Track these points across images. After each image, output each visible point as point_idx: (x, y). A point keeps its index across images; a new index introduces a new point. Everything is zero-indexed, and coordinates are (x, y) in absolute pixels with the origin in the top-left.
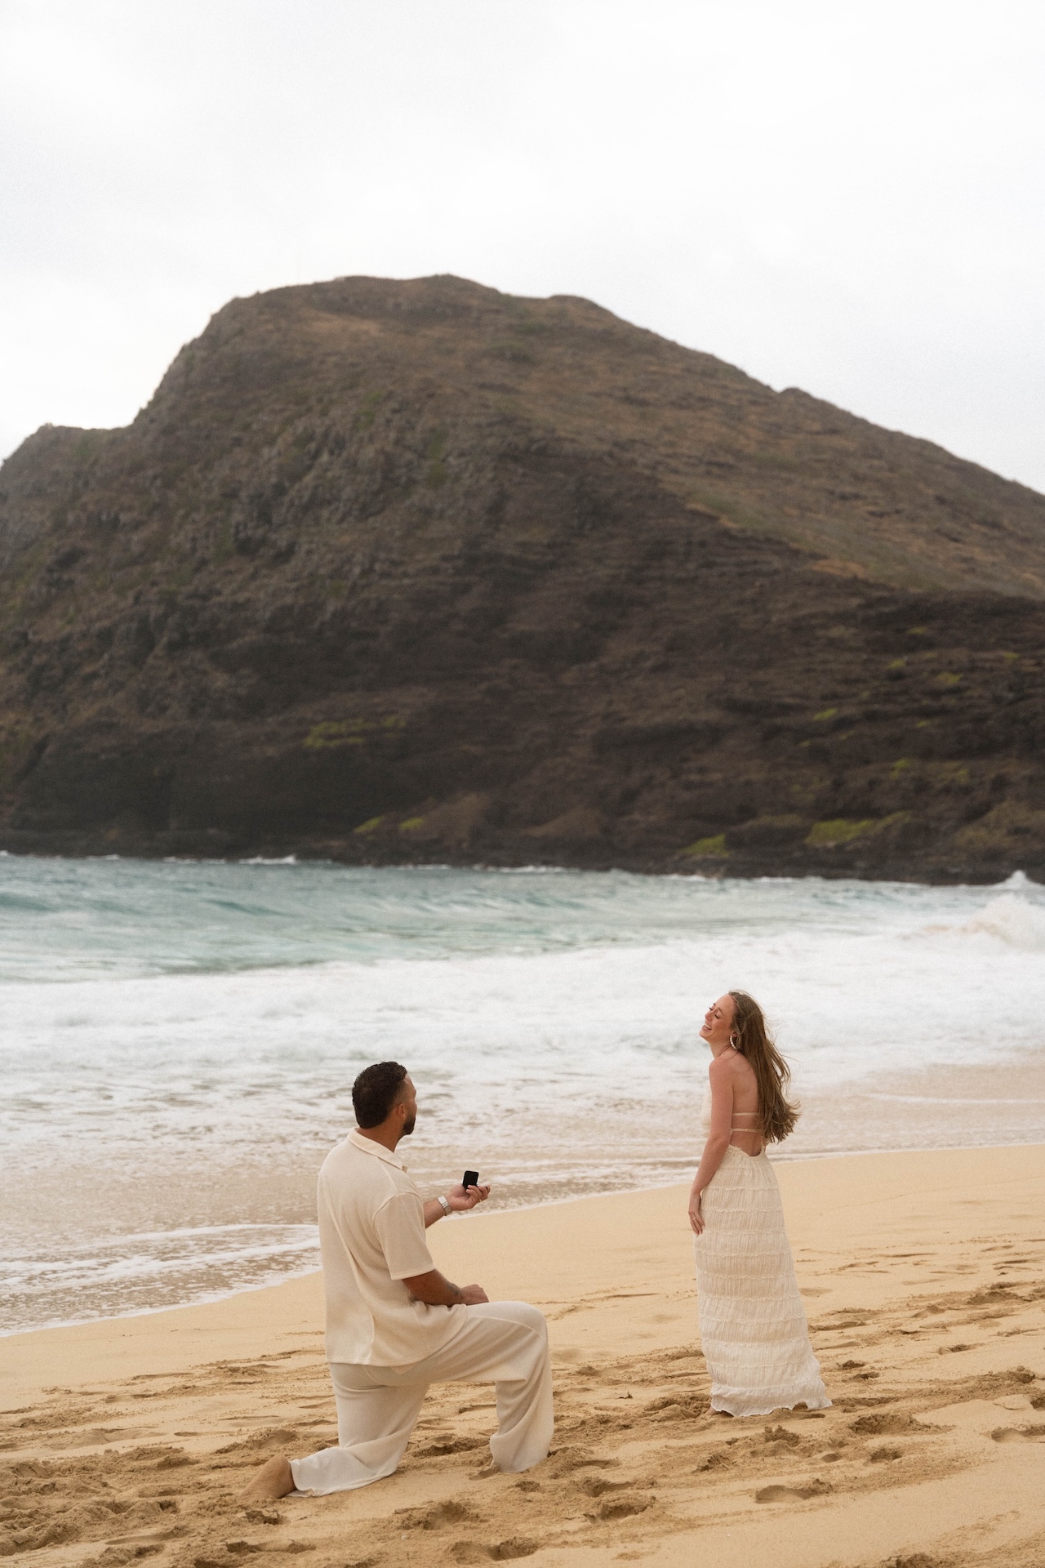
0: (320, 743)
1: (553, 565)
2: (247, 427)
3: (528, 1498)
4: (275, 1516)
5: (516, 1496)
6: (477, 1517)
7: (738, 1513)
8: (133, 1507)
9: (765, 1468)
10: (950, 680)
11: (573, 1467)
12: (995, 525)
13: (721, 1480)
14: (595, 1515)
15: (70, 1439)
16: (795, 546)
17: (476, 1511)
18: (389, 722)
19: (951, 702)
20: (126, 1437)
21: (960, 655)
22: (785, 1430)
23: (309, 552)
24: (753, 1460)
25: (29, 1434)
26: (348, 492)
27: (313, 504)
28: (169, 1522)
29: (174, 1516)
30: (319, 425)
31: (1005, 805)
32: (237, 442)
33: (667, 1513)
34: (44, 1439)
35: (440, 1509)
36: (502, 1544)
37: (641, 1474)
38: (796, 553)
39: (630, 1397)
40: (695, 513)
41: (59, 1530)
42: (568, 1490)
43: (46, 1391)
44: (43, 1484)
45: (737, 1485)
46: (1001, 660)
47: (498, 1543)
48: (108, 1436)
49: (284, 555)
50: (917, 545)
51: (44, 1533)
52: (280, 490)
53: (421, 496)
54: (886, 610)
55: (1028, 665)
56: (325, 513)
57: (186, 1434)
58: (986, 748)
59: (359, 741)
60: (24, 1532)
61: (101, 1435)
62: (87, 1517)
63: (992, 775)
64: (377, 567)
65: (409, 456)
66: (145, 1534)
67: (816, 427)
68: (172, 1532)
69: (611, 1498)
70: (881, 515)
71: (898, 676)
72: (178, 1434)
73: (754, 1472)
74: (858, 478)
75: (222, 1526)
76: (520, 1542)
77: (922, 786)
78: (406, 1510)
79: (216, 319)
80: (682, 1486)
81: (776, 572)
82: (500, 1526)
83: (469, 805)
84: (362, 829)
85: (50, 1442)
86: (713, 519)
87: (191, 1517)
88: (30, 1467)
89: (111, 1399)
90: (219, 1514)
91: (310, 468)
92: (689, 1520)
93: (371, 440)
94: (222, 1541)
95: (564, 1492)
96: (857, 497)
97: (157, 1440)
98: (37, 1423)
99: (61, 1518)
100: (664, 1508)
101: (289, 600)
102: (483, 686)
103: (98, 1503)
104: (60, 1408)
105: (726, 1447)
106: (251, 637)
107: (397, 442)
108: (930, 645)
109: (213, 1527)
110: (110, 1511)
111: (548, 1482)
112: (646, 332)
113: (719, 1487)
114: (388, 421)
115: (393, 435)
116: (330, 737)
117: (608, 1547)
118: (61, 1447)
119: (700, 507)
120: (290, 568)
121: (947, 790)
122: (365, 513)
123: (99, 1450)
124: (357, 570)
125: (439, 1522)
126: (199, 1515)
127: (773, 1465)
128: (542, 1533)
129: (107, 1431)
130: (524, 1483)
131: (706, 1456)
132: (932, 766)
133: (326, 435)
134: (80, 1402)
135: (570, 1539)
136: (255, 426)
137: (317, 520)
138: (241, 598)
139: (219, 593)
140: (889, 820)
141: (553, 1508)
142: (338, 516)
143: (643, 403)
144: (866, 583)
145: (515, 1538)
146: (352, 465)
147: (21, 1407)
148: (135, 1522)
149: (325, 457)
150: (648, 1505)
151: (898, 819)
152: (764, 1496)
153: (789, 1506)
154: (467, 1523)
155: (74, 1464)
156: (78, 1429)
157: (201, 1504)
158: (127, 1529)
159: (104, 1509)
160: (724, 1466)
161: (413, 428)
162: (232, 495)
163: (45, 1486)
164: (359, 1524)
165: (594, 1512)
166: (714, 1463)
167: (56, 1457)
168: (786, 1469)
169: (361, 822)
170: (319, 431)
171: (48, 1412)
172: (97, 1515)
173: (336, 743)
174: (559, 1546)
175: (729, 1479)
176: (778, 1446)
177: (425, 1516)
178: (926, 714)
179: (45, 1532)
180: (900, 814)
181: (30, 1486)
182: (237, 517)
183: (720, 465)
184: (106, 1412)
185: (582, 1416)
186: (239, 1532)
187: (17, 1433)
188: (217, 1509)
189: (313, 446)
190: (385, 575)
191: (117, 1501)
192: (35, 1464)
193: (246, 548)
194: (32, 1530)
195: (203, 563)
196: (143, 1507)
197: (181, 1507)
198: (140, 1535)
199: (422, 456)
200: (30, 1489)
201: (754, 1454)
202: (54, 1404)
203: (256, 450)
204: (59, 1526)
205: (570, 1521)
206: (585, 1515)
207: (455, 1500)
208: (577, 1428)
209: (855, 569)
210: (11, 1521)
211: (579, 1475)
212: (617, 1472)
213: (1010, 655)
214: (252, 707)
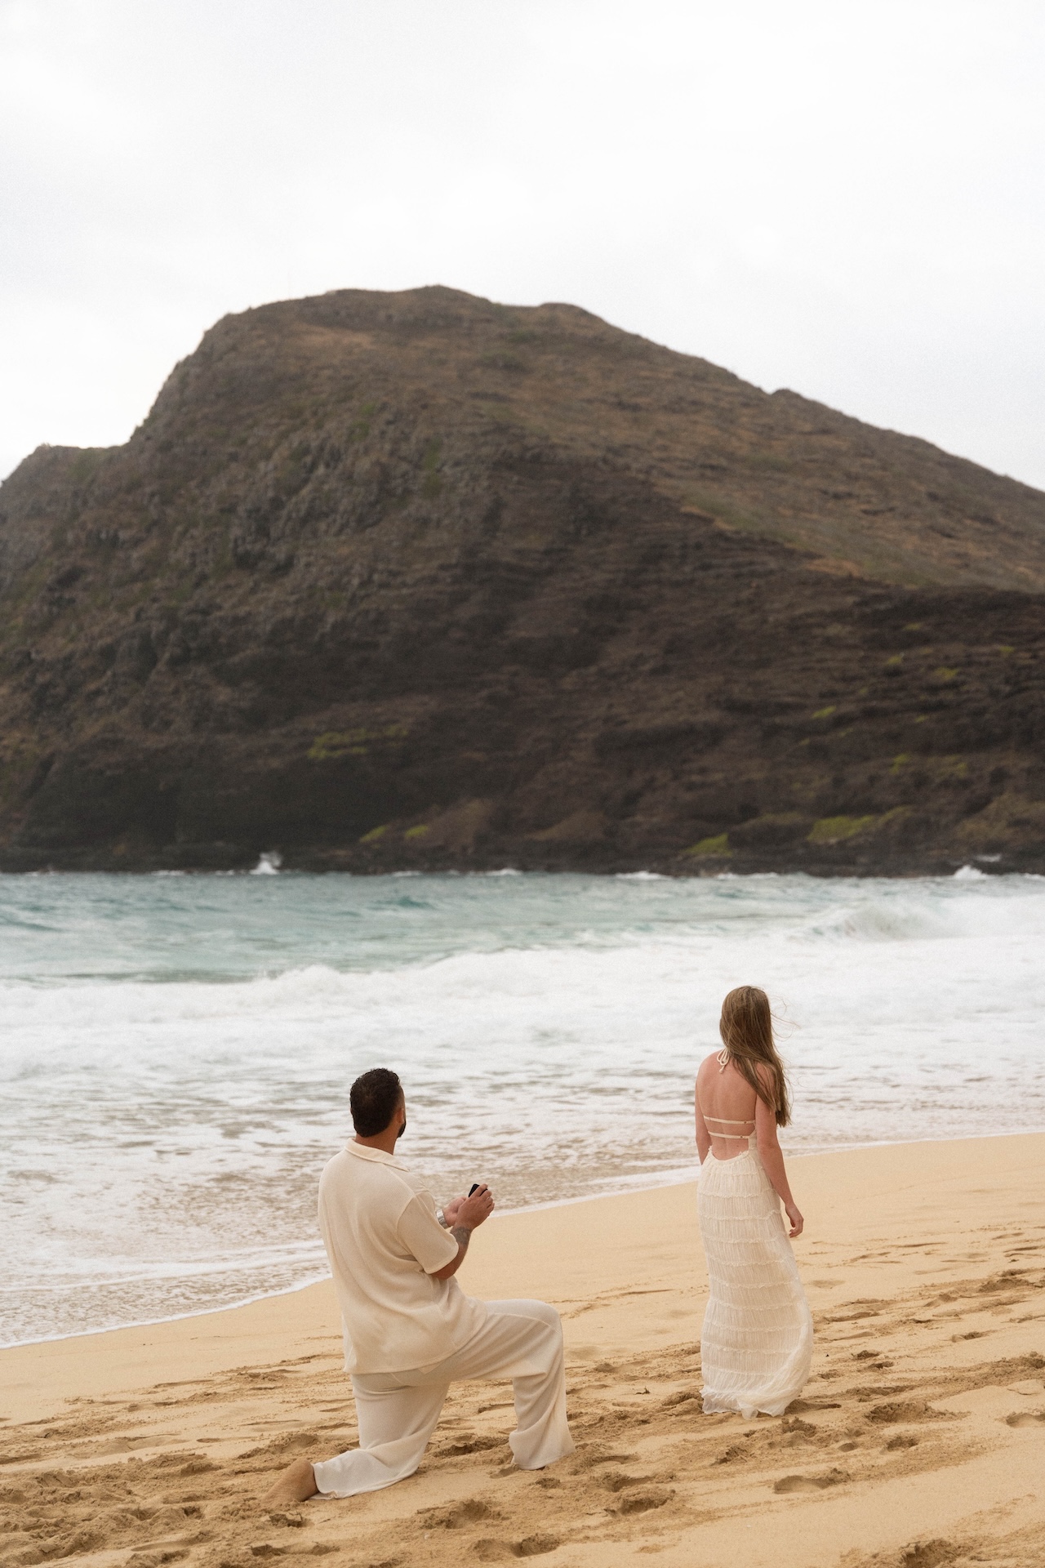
0: (323, 754)
1: (550, 571)
2: (243, 442)
3: (549, 1495)
4: (298, 1518)
5: (537, 1493)
6: (499, 1514)
7: (757, 1504)
8: (157, 1515)
9: (783, 1459)
10: (948, 675)
11: (593, 1463)
12: (988, 520)
13: (739, 1472)
14: (616, 1509)
15: (94, 1448)
16: (788, 546)
17: (498, 1509)
18: (392, 731)
19: (949, 696)
20: (150, 1444)
21: (956, 650)
22: (801, 1421)
23: (308, 565)
24: (771, 1451)
25: (51, 1443)
26: (345, 504)
27: (311, 516)
28: (194, 1527)
29: (199, 1521)
30: (314, 439)
31: (1005, 797)
32: (234, 457)
33: (687, 1506)
34: (68, 1449)
35: (463, 1508)
36: (524, 1540)
37: (659, 1468)
38: (791, 553)
39: (647, 1392)
40: (690, 516)
41: (85, 1538)
42: (588, 1486)
43: (69, 1401)
44: (69, 1492)
45: (755, 1477)
46: (997, 654)
47: (521, 1541)
48: (131, 1444)
49: (285, 567)
50: (911, 543)
51: (70, 1542)
52: (277, 504)
53: (417, 506)
54: (882, 607)
55: (1024, 658)
56: (323, 526)
57: (208, 1440)
58: (985, 742)
59: (362, 750)
60: (50, 1541)
61: (125, 1444)
62: (113, 1524)
63: (991, 768)
64: (376, 577)
65: (404, 466)
66: (170, 1540)
67: (808, 427)
68: (197, 1537)
69: (631, 1493)
70: (875, 513)
71: (894, 673)
72: (200, 1441)
73: (772, 1463)
74: (851, 478)
75: (247, 1530)
76: (542, 1538)
77: (921, 781)
78: (428, 1510)
79: (209, 336)
80: (701, 1479)
81: (771, 572)
82: (522, 1522)
83: (473, 811)
84: (367, 838)
85: (73, 1452)
86: (708, 521)
87: (214, 1522)
88: (55, 1477)
89: (133, 1408)
90: (243, 1518)
91: (306, 481)
92: (709, 1512)
93: (367, 451)
94: (246, 1545)
95: (585, 1488)
96: (850, 495)
97: (180, 1447)
98: (60, 1433)
99: (86, 1527)
100: (684, 1501)
101: (289, 612)
102: (484, 693)
103: (123, 1511)
104: (83, 1417)
105: (744, 1439)
106: (252, 650)
107: (392, 453)
108: (926, 640)
109: (238, 1531)
110: (135, 1518)
111: (568, 1478)
112: (637, 338)
113: (738, 1479)
114: (383, 433)
115: (388, 447)
116: (334, 748)
117: (629, 1541)
118: (85, 1456)
119: (695, 510)
120: (289, 581)
121: (946, 784)
122: (362, 524)
123: (123, 1458)
124: (356, 581)
125: (462, 1520)
126: (223, 1519)
127: (791, 1455)
128: (563, 1530)
129: (130, 1440)
130: (545, 1480)
131: (724, 1449)
132: (932, 761)
133: (321, 448)
134: (103, 1412)
135: (591, 1534)
136: (250, 442)
137: (315, 533)
138: (242, 611)
139: (220, 608)
140: (889, 815)
141: (574, 1504)
142: (334, 530)
143: (636, 408)
144: (861, 581)
145: (537, 1535)
146: (348, 478)
147: (45, 1418)
148: (161, 1528)
149: (321, 470)
150: (668, 1498)
151: (899, 813)
152: (782, 1486)
153: (807, 1495)
154: (489, 1521)
155: (99, 1472)
156: (101, 1438)
157: (225, 1510)
158: (152, 1535)
159: (129, 1516)
160: (742, 1458)
161: (407, 438)
162: (230, 510)
163: (70, 1495)
164: (382, 1525)
165: (615, 1507)
166: (732, 1455)
167: (80, 1466)
168: (804, 1459)
169: (367, 831)
170: (314, 444)
171: (71, 1422)
172: (122, 1523)
173: (338, 753)
174: (580, 1541)
175: (749, 1471)
176: (796, 1437)
177: (447, 1515)
178: (925, 709)
179: (71, 1540)
180: (900, 809)
181: (55, 1495)
182: (236, 532)
183: (712, 467)
184: (128, 1421)
185: (600, 1412)
186: (263, 1536)
187: (41, 1444)
188: (241, 1513)
189: (308, 459)
190: (384, 585)
191: (142, 1509)
192: (60, 1473)
193: (245, 562)
194: (59, 1539)
195: (203, 578)
196: (168, 1514)
197: (205, 1512)
198: (166, 1541)
199: (417, 466)
200: (55, 1498)
201: (771, 1445)
202: (77, 1414)
203: (252, 465)
204: (85, 1534)
205: (591, 1517)
206: (606, 1510)
207: (477, 1499)
208: (596, 1424)
209: (850, 567)
210: (37, 1530)
211: (599, 1471)
212: (635, 1467)
213: (1005, 649)
214: (256, 720)
